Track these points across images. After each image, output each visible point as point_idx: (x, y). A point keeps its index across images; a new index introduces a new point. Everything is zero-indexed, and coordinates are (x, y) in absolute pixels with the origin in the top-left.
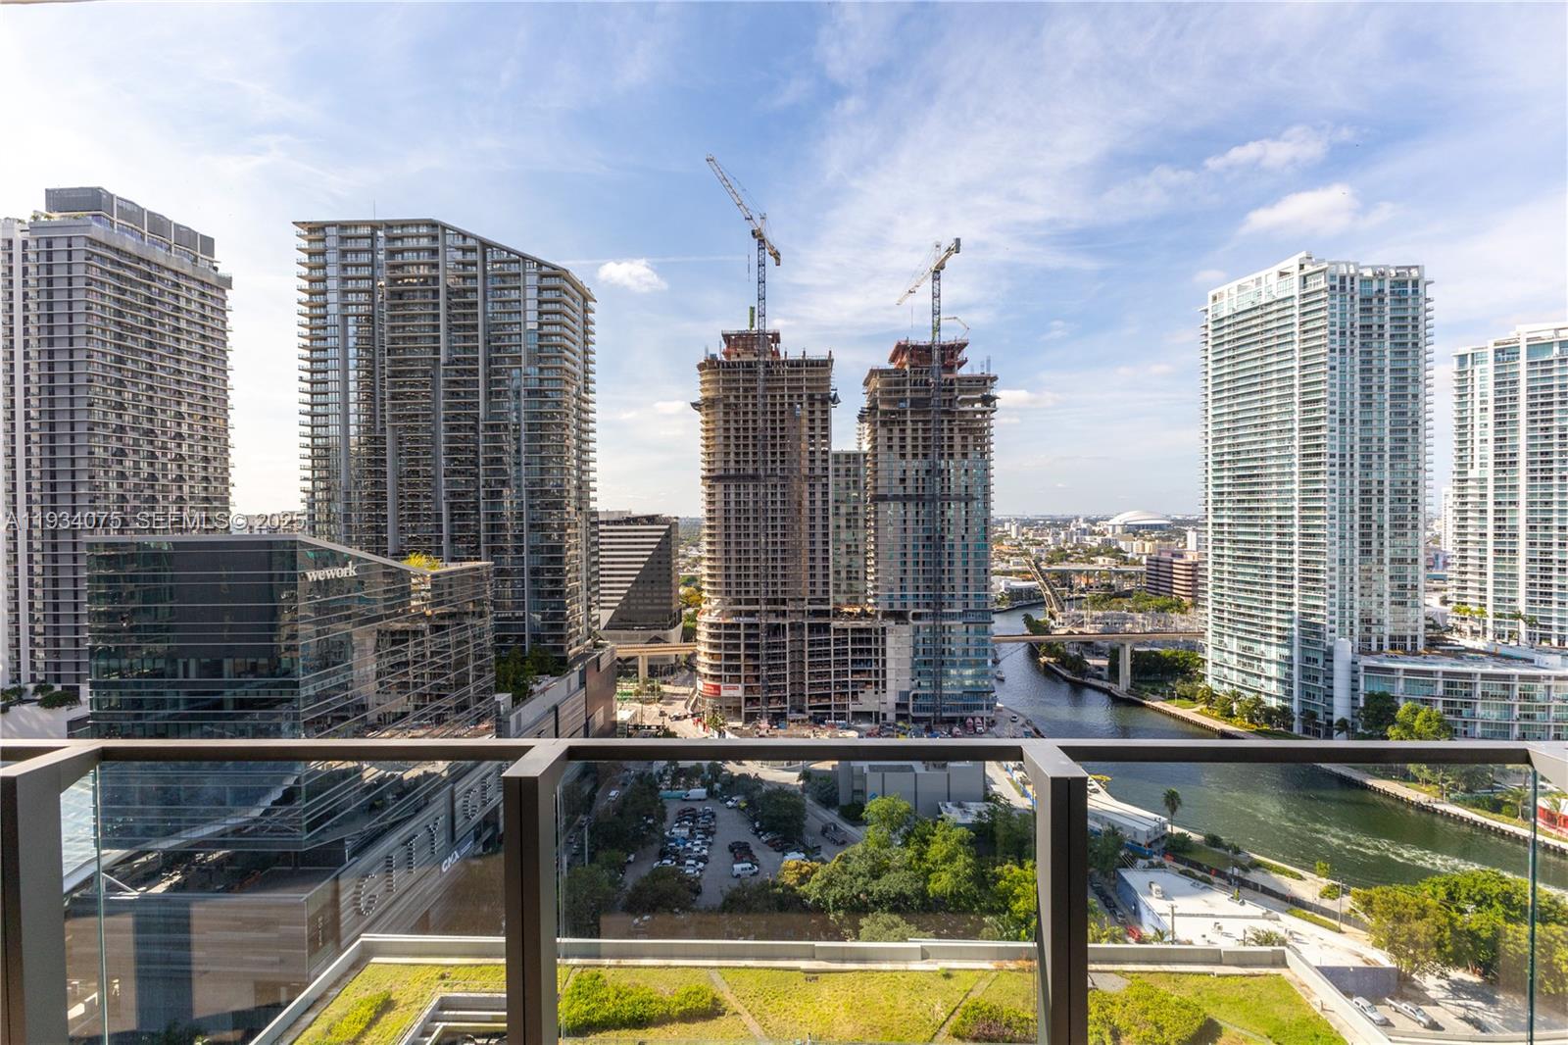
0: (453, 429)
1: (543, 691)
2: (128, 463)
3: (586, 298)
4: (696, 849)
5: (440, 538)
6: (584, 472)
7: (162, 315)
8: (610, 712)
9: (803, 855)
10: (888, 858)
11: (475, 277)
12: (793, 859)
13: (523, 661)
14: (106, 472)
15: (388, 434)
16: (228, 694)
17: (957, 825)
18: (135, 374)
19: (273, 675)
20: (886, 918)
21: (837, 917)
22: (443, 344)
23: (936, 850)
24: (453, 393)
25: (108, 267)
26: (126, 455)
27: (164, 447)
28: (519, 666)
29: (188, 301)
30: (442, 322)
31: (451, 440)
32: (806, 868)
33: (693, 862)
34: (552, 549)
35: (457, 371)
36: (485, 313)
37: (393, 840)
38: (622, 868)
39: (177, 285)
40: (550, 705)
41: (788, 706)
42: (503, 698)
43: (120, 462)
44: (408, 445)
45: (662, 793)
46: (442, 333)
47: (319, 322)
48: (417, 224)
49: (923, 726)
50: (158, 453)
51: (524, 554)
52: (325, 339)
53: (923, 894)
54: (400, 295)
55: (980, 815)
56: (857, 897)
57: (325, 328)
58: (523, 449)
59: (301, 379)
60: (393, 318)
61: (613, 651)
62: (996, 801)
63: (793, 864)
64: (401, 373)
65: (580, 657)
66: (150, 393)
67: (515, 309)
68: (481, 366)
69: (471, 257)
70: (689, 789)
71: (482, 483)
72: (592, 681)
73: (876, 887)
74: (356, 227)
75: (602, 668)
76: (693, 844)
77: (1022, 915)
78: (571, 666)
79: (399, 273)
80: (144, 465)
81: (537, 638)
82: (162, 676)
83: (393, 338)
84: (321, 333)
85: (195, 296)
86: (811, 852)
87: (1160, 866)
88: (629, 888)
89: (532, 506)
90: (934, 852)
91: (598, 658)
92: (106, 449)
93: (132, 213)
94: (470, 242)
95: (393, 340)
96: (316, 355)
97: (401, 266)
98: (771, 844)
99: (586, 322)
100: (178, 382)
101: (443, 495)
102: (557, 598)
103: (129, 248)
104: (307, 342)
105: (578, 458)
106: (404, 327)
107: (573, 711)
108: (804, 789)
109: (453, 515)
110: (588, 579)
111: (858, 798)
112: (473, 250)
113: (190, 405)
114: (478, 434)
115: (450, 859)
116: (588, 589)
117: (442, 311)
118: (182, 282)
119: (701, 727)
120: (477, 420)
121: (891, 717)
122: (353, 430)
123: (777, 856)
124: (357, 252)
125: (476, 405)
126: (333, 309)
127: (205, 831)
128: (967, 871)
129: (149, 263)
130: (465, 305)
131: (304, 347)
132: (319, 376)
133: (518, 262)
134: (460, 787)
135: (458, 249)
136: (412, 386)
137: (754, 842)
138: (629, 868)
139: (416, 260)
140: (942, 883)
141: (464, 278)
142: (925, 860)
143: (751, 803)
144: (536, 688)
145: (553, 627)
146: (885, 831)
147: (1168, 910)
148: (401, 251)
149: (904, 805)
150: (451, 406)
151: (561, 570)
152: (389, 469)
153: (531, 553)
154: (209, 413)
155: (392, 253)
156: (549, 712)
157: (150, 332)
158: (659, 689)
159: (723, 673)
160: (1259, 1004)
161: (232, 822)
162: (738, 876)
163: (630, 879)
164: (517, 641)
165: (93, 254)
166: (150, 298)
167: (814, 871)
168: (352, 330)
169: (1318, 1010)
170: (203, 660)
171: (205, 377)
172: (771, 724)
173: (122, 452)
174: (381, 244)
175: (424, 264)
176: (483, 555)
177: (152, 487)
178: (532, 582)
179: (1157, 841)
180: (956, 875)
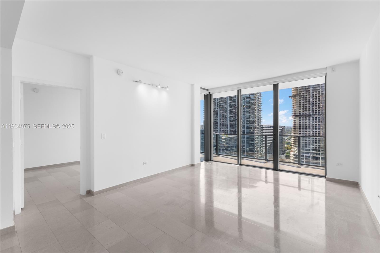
0: (231, 107)
5: (228, 130)
6: (259, 115)
15: (218, 109)
31: (230, 110)
34: (252, 133)
44: (222, 111)
58: (245, 111)
81: (248, 153)
89: (247, 124)
101: (229, 121)
102: (253, 145)
105: (258, 112)
109: (230, 125)
110: (260, 141)
114: (236, 108)
116: (260, 143)
120: (235, 105)
145: (252, 151)
150: (230, 103)
151: (254, 138)
152: (218, 116)
178: (247, 141)
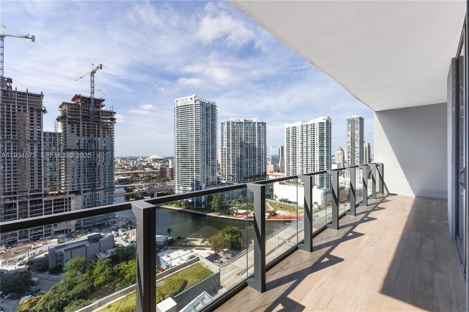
9: (30, 296)
10: (76, 280)
12: (25, 300)
17: (105, 259)
20: (77, 302)
23: (97, 271)
32: (34, 300)
41: (18, 237)
49: (88, 230)
53: (92, 287)
55: (112, 253)
56: (62, 300)
62: (118, 247)
73: (70, 293)
77: (129, 279)
86: (35, 293)
87: (167, 249)
90: (96, 271)
98: (12, 298)
108: (29, 269)
111: (58, 264)
121: (73, 230)
123: (15, 302)
128: (110, 272)
140: (99, 280)
142: (92, 275)
146: (75, 271)
147: (170, 259)
149: (83, 259)
167: (38, 300)
172: (7, 248)
179: (166, 243)
180: (106, 275)
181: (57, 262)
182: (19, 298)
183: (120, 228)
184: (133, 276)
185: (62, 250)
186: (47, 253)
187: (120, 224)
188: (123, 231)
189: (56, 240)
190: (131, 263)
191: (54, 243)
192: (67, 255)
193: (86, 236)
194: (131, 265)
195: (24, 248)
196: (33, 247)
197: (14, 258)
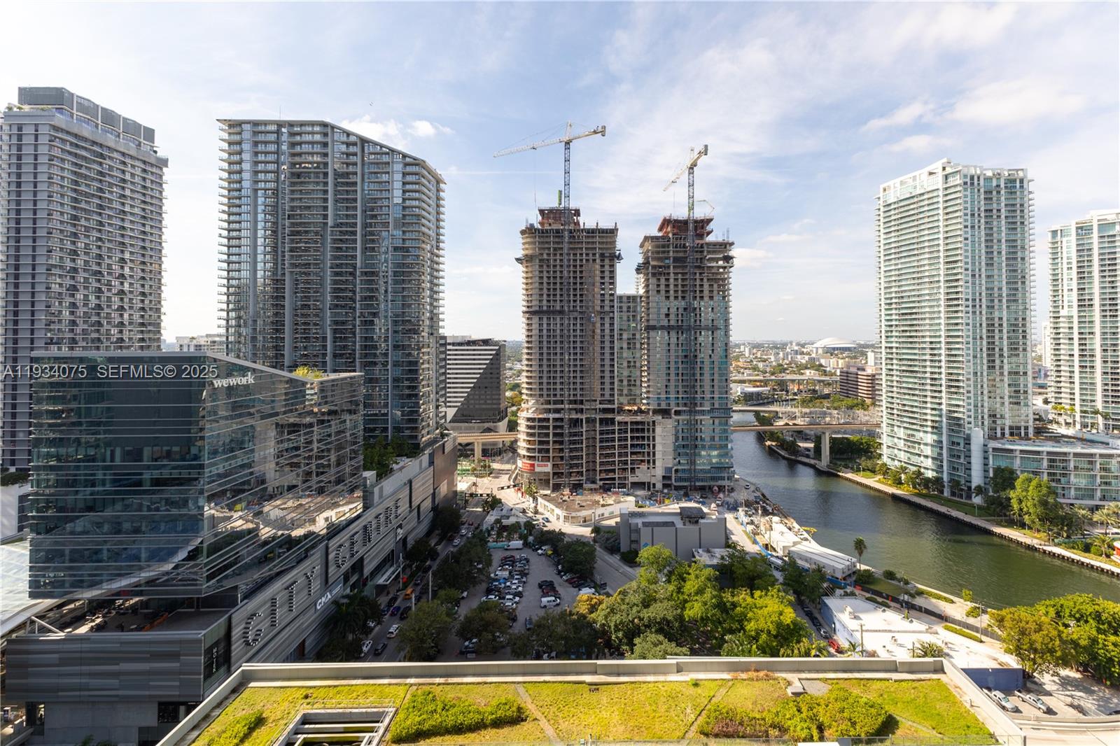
0: (337, 274)
1: (401, 469)
2: (79, 296)
3: (439, 181)
4: (514, 587)
5: (325, 355)
6: (435, 307)
7: (111, 185)
8: (452, 483)
9: (593, 590)
10: (655, 592)
11: (355, 164)
12: (586, 593)
13: (385, 447)
14: (60, 303)
15: (287, 278)
16: (147, 476)
17: (706, 566)
18: (87, 229)
19: (184, 460)
20: (653, 637)
21: (617, 637)
22: (330, 212)
23: (690, 586)
24: (337, 248)
25: (68, 148)
26: (78, 290)
27: (109, 284)
28: (382, 450)
29: (133, 175)
30: (330, 196)
31: (335, 282)
32: (595, 600)
33: (511, 597)
34: (410, 363)
35: (341, 232)
36: (363, 190)
37: (278, 585)
38: (457, 602)
39: (124, 163)
40: (405, 480)
41: (584, 478)
42: (370, 475)
43: (73, 295)
44: (302, 285)
45: (489, 544)
46: (330, 204)
47: (236, 194)
48: (312, 124)
49: (682, 492)
50: (104, 288)
51: (389, 367)
52: (240, 206)
53: (680, 618)
54: (298, 175)
55: (722, 558)
56: (632, 622)
57: (240, 198)
58: (390, 290)
59: (220, 236)
60: (292, 192)
61: (455, 438)
62: (735, 548)
63: (585, 597)
64: (298, 233)
65: (432, 443)
66: (99, 243)
67: (386, 187)
68: (359, 229)
69: (352, 149)
70: (510, 541)
71: (358, 314)
72: (439, 461)
73: (647, 614)
74: (266, 125)
75: (446, 451)
76: (512, 583)
77: (753, 633)
78: (423, 450)
79: (297, 159)
80: (92, 298)
81: (397, 429)
82: (93, 460)
83: (292, 207)
84: (237, 202)
85: (138, 172)
86: (600, 587)
87: (852, 594)
88: (462, 618)
89: (395, 332)
91: (444, 444)
92: (60, 285)
93: (89, 109)
94: (353, 139)
95: (292, 209)
96: (232, 218)
97: (300, 154)
98: (570, 582)
99: (438, 198)
100: (123, 236)
101: (328, 323)
102: (413, 400)
103: (86, 134)
104: (226, 208)
105: (431, 297)
106: (301, 199)
107: (423, 484)
108: (595, 540)
109: (335, 338)
110: (437, 385)
111: (634, 546)
112: (355, 144)
113: (131, 253)
114: (355, 278)
115: (323, 599)
116: (437, 393)
117: (330, 188)
118: (128, 161)
119: (520, 495)
120: (355, 268)
121: (659, 486)
122: (260, 274)
123: (574, 591)
124: (266, 143)
125: (354, 257)
126: (246, 184)
127: (123, 583)
128: (713, 601)
129: (101, 146)
130: (347, 184)
131: (224, 212)
132: (234, 234)
133: (388, 154)
134: (334, 543)
135: (343, 143)
136: (306, 243)
137: (558, 581)
138: (462, 602)
139: (311, 150)
140: (694, 610)
141: (348, 164)
142: (683, 593)
143: (556, 551)
144: (395, 466)
145: (410, 421)
146: (653, 571)
147: (859, 628)
148: (300, 144)
149: (667, 552)
150: (335, 258)
151: (417, 379)
152: (287, 303)
153: (395, 366)
154: (147, 259)
155: (293, 145)
156: (405, 484)
157: (100, 198)
158: (489, 466)
159: (537, 454)
160: (926, 703)
161: (145, 575)
162: (545, 607)
163: (463, 611)
164: (382, 431)
165: (56, 137)
166: (101, 172)
167: (601, 602)
168: (260, 200)
169: (968, 706)
170: (127, 448)
171: (144, 233)
172: (572, 492)
173: (74, 288)
174: (285, 138)
175: (317, 153)
176: (357, 368)
177: (98, 314)
178: (395, 387)
179: (849, 575)
180: (705, 604)
181: (632, 542)
182: (579, 586)
183: (741, 505)
184: (762, 631)
185: (639, 521)
186: (618, 519)
187: (742, 496)
188: (746, 514)
189: (632, 499)
190: (761, 597)
191: (629, 503)
192: (645, 535)
193: (676, 506)
194: (759, 602)
195: (591, 500)
196: (602, 502)
197: (579, 514)
